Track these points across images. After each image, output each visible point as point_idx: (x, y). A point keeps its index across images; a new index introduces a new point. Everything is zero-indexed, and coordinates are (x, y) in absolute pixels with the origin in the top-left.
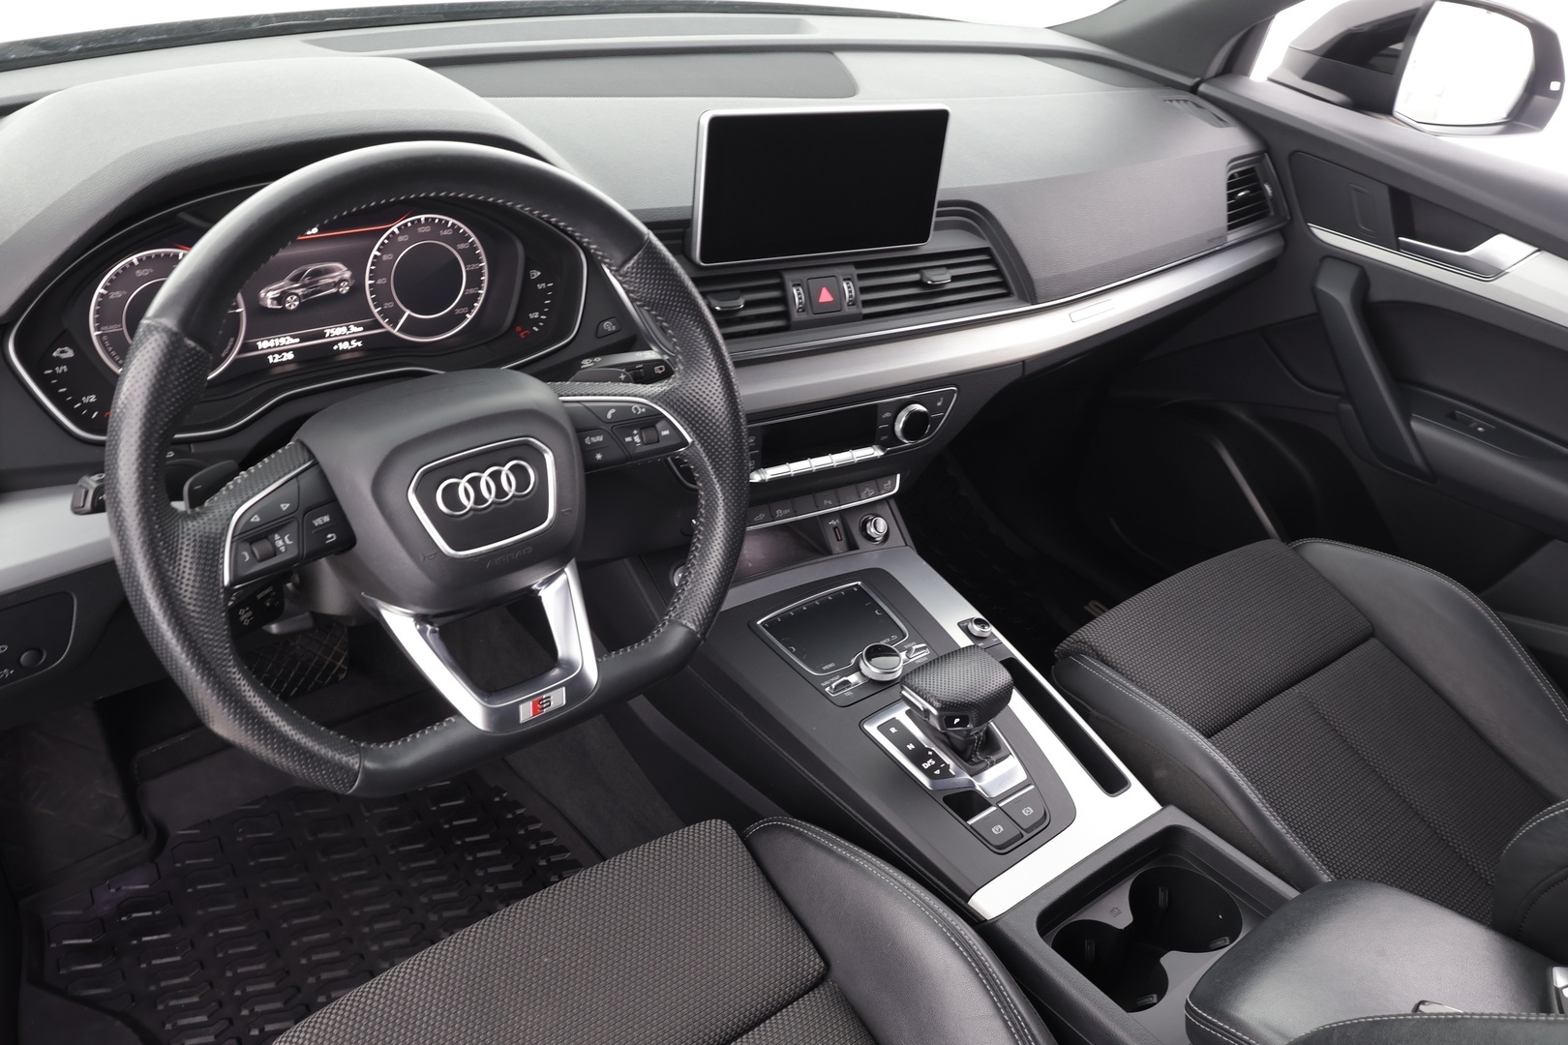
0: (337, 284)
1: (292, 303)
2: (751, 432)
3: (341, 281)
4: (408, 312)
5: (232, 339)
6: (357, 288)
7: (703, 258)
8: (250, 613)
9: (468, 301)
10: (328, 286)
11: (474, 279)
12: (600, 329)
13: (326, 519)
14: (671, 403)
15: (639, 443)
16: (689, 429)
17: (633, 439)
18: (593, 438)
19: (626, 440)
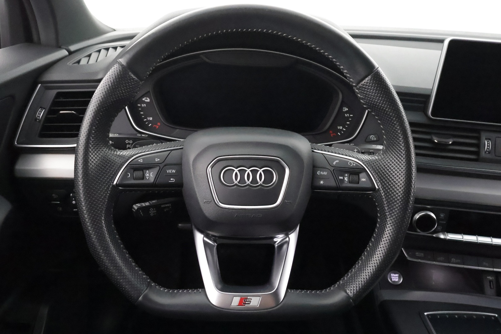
7: (433, 114)
8: (155, 211)
12: (368, 138)
13: (174, 171)
14: (372, 165)
15: (346, 181)
16: (378, 181)
17: (344, 178)
18: (321, 172)
19: (340, 178)
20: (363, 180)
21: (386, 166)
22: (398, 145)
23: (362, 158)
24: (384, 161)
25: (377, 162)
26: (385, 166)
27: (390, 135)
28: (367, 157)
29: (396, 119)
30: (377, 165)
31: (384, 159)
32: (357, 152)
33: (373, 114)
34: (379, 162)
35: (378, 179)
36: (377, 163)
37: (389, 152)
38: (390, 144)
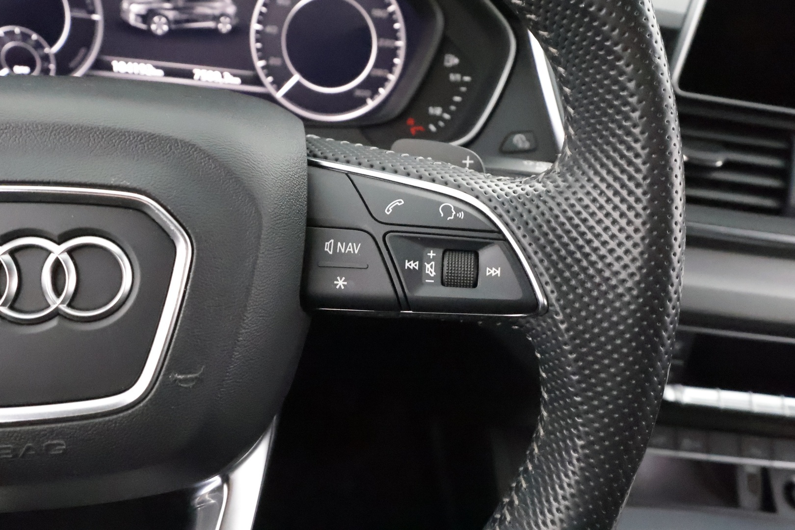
0: (216, 18)
1: (159, 27)
2: (680, 335)
3: (223, 15)
4: (296, 78)
5: (82, 51)
6: (240, 30)
9: (373, 84)
10: (205, 18)
11: (386, 59)
12: (508, 142)
14: (525, 217)
15: (431, 278)
16: (546, 278)
17: (422, 267)
18: (339, 244)
19: (407, 264)
20: (493, 272)
21: (577, 221)
22: (622, 142)
23: (490, 190)
24: (567, 199)
25: (541, 204)
26: (570, 219)
27: (592, 103)
28: (505, 187)
29: (622, 34)
30: (543, 214)
31: (568, 194)
32: (471, 167)
33: (530, 19)
34: (551, 203)
35: (547, 269)
36: (543, 207)
37: (585, 167)
38: (590, 138)
